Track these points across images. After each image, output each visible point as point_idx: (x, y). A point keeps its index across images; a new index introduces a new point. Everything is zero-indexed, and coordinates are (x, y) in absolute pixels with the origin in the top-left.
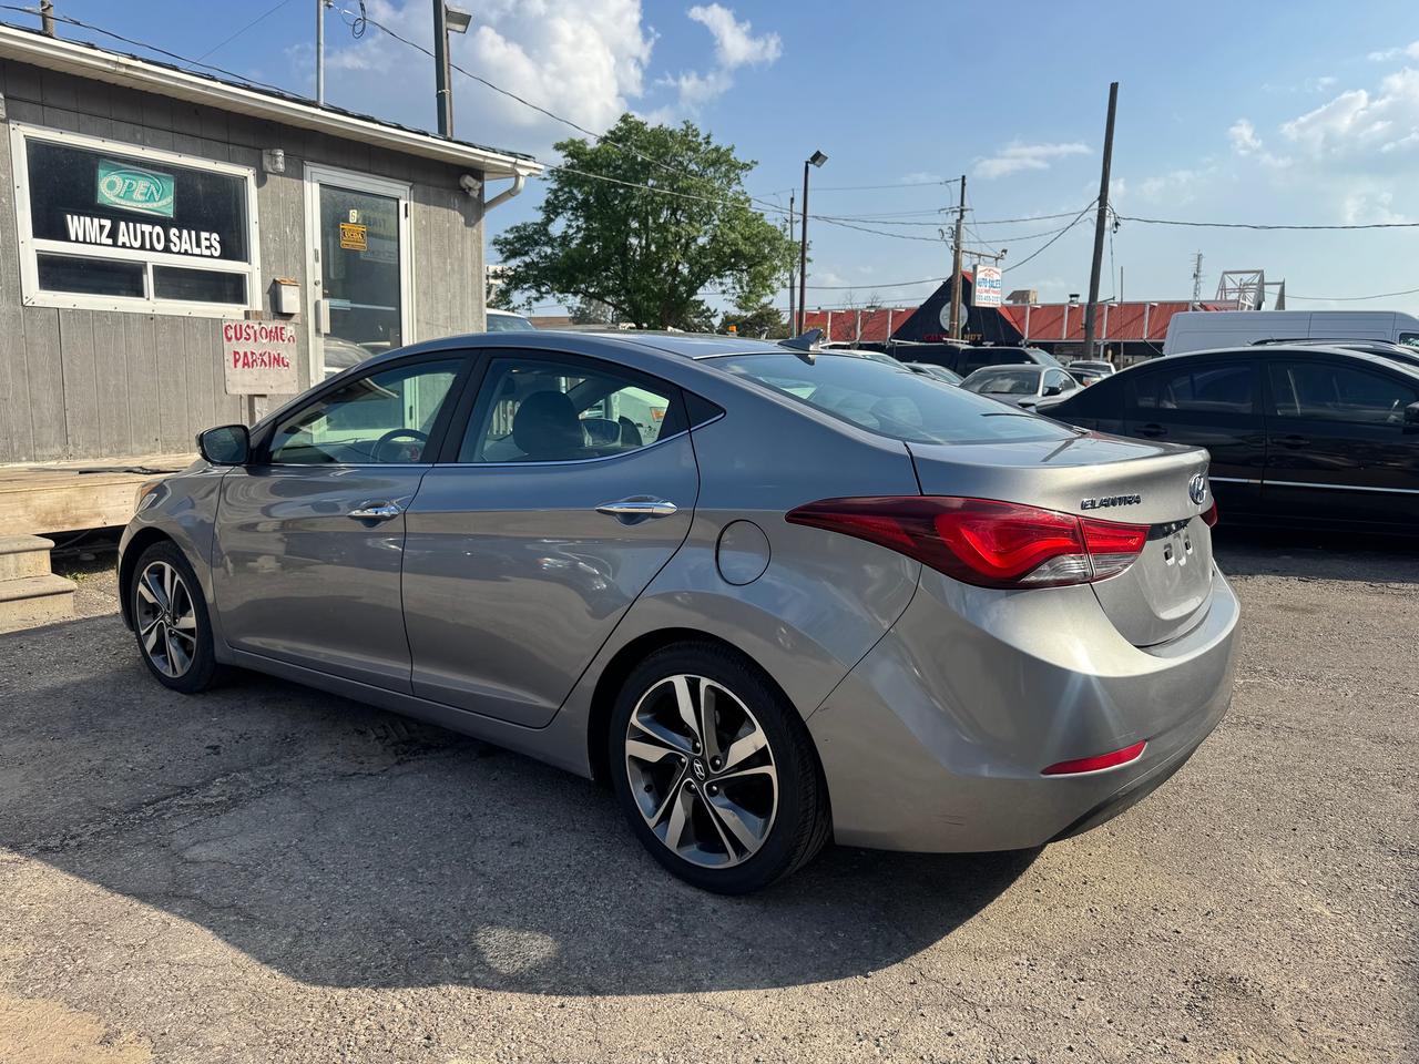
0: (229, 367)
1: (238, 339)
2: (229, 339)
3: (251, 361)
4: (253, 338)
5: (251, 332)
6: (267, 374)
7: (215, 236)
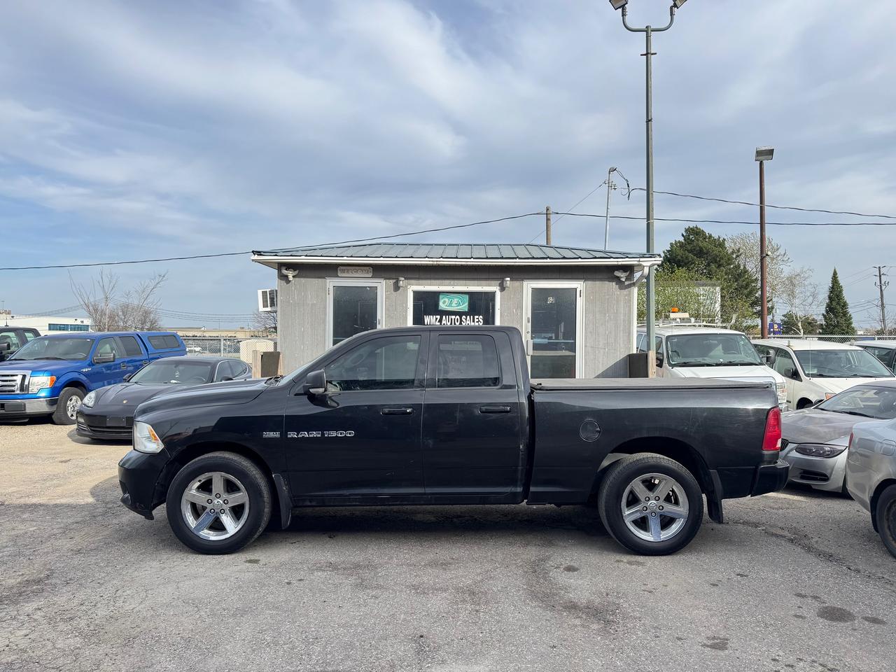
7: (481, 317)
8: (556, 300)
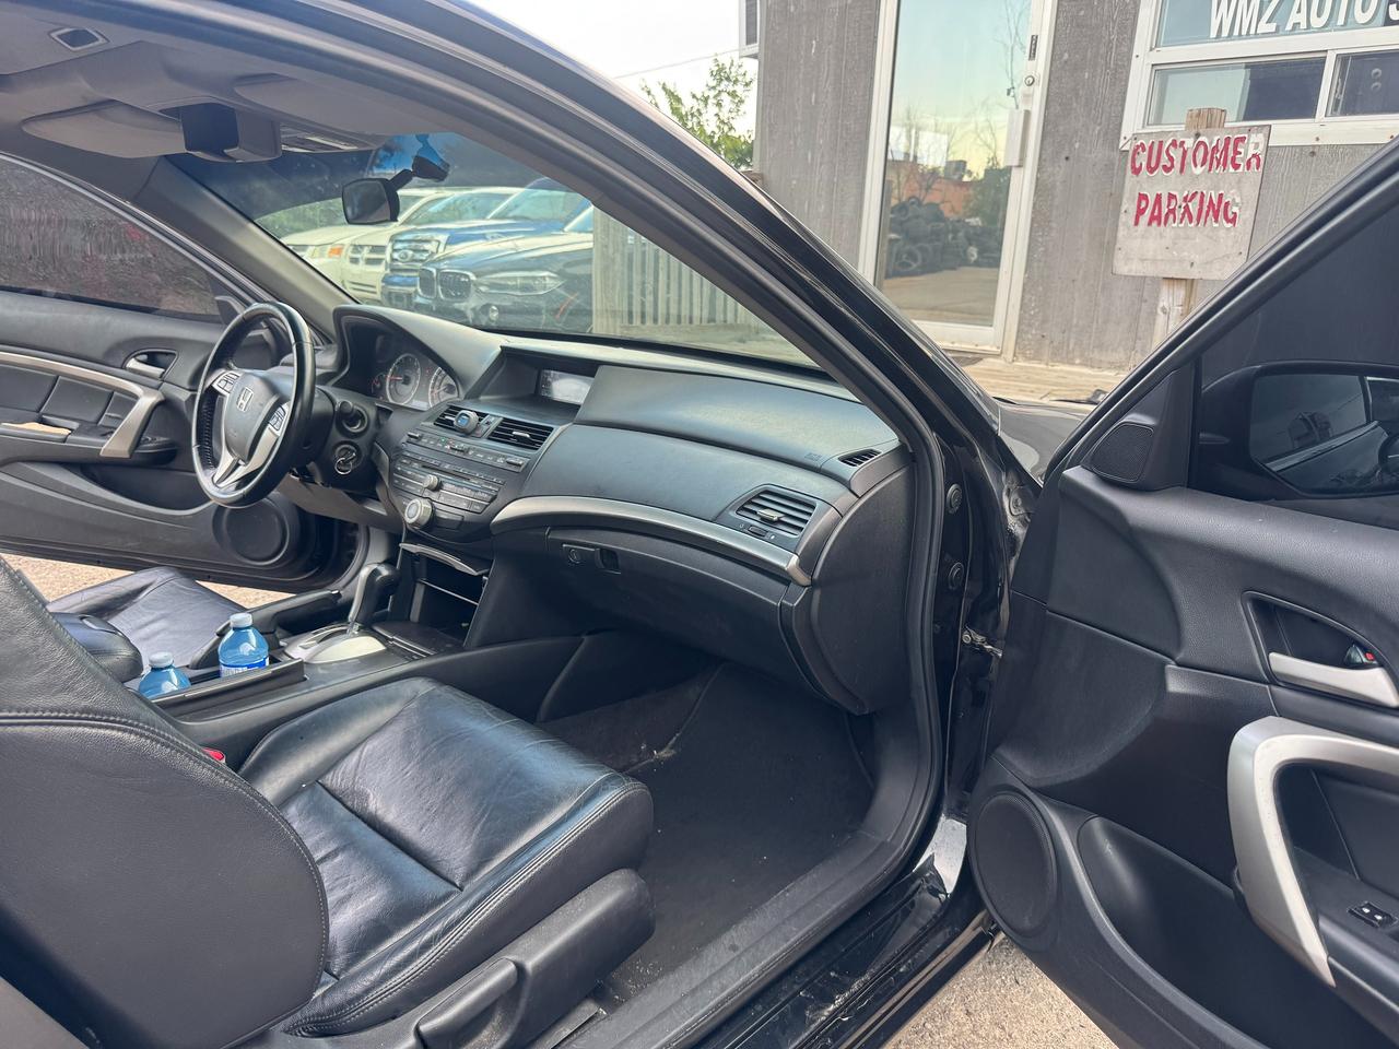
0: (1124, 224)
1: (1151, 170)
2: (1137, 171)
3: (1165, 210)
4: (1177, 164)
5: (1176, 154)
6: (1187, 238)
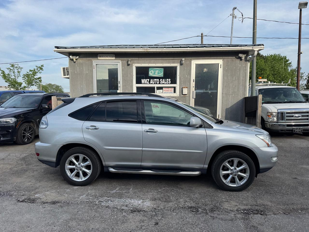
8: (208, 70)
